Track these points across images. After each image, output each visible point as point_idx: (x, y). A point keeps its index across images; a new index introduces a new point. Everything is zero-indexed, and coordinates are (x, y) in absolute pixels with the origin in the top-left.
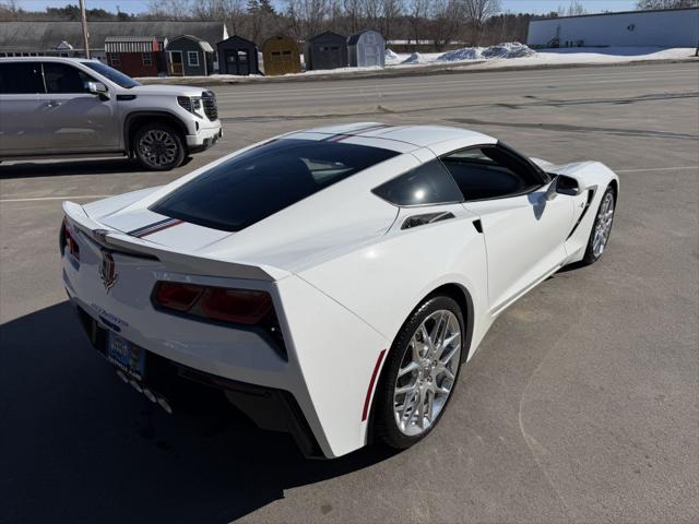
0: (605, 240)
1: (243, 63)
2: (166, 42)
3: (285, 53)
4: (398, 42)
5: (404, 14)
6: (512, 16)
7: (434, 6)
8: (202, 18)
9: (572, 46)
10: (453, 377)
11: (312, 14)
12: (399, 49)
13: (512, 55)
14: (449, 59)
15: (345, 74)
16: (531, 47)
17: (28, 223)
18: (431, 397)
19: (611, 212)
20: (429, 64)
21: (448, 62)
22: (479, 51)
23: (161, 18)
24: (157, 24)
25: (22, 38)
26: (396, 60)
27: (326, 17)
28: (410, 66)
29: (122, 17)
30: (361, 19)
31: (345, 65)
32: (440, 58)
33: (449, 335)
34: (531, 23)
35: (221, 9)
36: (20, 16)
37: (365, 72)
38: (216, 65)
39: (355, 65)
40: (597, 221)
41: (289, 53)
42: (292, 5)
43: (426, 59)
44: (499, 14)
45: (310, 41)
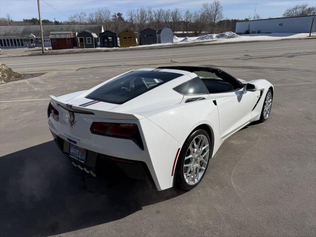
0: (269, 112)
1: (111, 42)
2: (77, 34)
3: (129, 38)
4: (178, 32)
5: (181, 20)
6: (229, 21)
7: (194, 16)
8: (92, 23)
9: (255, 33)
10: (206, 163)
11: (141, 21)
12: (179, 36)
13: (229, 37)
14: (201, 39)
15: (156, 47)
16: (237, 34)
17: (24, 110)
18: (198, 170)
19: (271, 100)
20: (193, 42)
21: (201, 41)
22: (215, 36)
23: (74, 23)
24: (72, 26)
25: (13, 32)
26: (178, 40)
27: (147, 22)
28: (184, 43)
29: (57, 23)
30: (162, 23)
31: (155, 43)
32: (197, 39)
33: (204, 146)
34: (237, 23)
35: (100, 19)
36: (11, 23)
37: (165, 46)
38: (99, 43)
39: (160, 43)
40: (265, 104)
41: (131, 37)
42: (132, 17)
43: (191, 40)
44: (223, 20)
45: (141, 32)
